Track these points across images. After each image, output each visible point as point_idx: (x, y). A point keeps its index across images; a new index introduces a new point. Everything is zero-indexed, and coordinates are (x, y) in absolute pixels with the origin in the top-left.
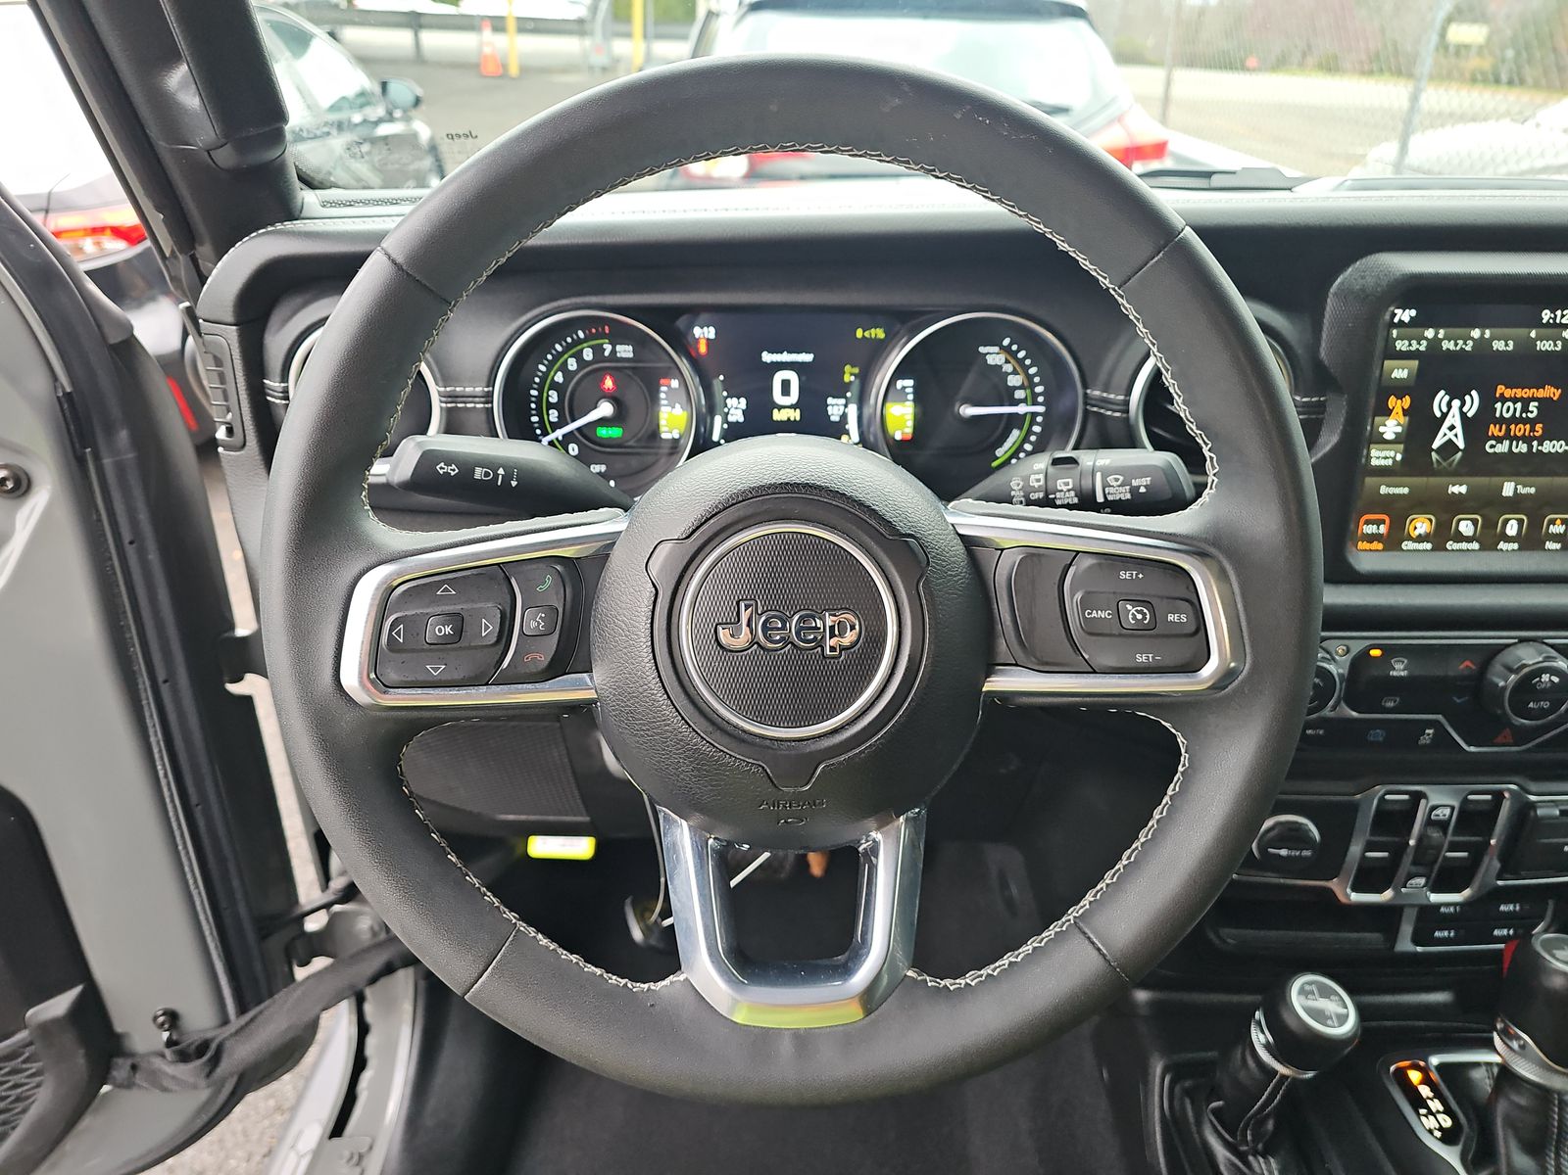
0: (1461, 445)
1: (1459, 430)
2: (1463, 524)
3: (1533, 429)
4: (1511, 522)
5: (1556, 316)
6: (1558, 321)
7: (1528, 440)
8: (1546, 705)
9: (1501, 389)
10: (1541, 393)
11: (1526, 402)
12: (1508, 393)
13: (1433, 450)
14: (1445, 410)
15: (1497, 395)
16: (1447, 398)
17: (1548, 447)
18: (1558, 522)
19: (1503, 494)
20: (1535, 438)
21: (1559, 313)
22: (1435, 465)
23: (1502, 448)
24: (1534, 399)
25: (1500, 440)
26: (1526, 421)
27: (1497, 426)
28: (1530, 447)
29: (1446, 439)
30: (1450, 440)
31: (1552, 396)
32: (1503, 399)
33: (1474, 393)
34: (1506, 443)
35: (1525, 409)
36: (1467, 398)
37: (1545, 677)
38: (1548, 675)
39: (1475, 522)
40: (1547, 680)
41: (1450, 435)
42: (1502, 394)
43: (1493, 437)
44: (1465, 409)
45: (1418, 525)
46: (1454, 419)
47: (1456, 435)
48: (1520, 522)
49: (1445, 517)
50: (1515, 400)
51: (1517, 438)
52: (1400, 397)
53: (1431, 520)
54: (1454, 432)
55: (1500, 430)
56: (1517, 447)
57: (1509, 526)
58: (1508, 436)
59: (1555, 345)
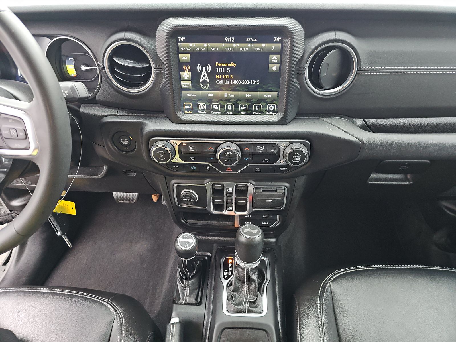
0: (208, 81)
1: (207, 76)
2: (214, 106)
3: (230, 76)
4: (229, 106)
5: (230, 39)
6: (231, 41)
7: (229, 80)
8: (230, 160)
9: (217, 63)
10: (230, 65)
11: (226, 68)
12: (220, 65)
13: (200, 83)
14: (201, 70)
15: (216, 65)
16: (201, 66)
17: (235, 82)
18: (243, 106)
19: (225, 97)
20: (231, 79)
21: (230, 38)
22: (202, 88)
23: (221, 82)
24: (228, 67)
25: (220, 80)
26: (227, 74)
27: (219, 75)
28: (230, 82)
29: (203, 79)
30: (204, 79)
31: (234, 66)
32: (219, 67)
33: (209, 65)
34: (222, 81)
35: (226, 70)
36: (207, 66)
37: (228, 153)
38: (229, 152)
39: (218, 106)
40: (229, 153)
41: (204, 78)
42: (218, 65)
43: (218, 79)
44: (207, 70)
45: (201, 106)
46: (204, 73)
47: (206, 78)
48: (232, 105)
49: (208, 104)
50: (222, 67)
51: (226, 79)
52: (186, 66)
53: (204, 105)
54: (205, 77)
55: (219, 77)
56: (226, 82)
57: (228, 107)
58: (222, 79)
59: (231, 49)
